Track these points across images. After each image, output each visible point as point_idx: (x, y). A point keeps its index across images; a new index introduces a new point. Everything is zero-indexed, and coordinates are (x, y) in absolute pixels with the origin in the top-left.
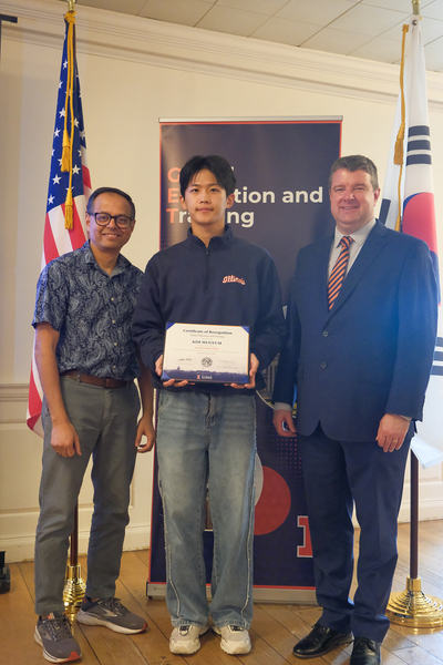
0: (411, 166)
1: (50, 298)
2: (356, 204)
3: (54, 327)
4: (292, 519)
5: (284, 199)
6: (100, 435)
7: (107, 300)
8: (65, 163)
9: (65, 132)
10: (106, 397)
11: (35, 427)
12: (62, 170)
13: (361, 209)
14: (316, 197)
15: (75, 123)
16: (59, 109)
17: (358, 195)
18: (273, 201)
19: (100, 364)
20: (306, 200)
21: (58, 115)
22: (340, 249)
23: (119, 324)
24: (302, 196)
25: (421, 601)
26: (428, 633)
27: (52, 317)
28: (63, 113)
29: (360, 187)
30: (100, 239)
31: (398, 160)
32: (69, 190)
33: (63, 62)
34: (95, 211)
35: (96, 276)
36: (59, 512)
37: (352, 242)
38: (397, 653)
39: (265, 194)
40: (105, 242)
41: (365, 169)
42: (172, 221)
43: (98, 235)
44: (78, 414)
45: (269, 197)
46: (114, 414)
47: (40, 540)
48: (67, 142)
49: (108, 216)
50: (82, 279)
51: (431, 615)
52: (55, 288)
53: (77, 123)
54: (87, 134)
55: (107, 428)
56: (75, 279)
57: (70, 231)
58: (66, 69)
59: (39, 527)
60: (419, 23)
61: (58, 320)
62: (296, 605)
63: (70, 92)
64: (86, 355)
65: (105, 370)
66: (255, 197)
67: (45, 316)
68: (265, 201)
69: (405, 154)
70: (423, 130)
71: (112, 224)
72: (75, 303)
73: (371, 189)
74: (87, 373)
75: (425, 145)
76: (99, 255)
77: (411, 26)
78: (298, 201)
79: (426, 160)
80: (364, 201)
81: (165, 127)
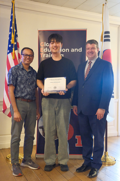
0: (105, 42)
1: (13, 78)
2: (92, 53)
3: (14, 86)
4: (74, 137)
5: (72, 51)
6: (26, 115)
7: (27, 78)
8: (12, 41)
9: (12, 33)
10: (28, 105)
11: (5, 113)
12: (12, 43)
13: (94, 54)
14: (80, 50)
15: (15, 30)
16: (10, 27)
17: (93, 50)
18: (68, 51)
19: (26, 95)
20: (77, 51)
21: (10, 28)
22: (89, 64)
23: (31, 84)
24: (76, 50)
25: (108, 157)
26: (110, 166)
27: (13, 83)
28: (12, 28)
29: (93, 48)
30: (25, 61)
31: (102, 40)
32: (14, 49)
33: (11, 14)
34: (23, 54)
35: (24, 71)
36: (16, 136)
37: (91, 63)
38: (102, 171)
39: (66, 49)
40: (26, 62)
41: (95, 43)
42: (42, 57)
43: (24, 60)
44: (21, 109)
45: (67, 50)
46: (30, 109)
47: (12, 144)
48: (13, 36)
49: (27, 55)
50: (20, 72)
51: (111, 161)
52: (13, 75)
53: (15, 31)
54: (18, 33)
55: (28, 113)
56: (19, 72)
57: (14, 60)
58: (12, 16)
59: (11, 140)
60: (107, 3)
61: (15, 84)
62: (75, 159)
63: (13, 22)
64: (22, 93)
65: (28, 97)
66: (64, 50)
67: (11, 83)
68: (66, 51)
69: (104, 39)
70: (108, 32)
71: (28, 57)
72: (19, 79)
73: (96, 48)
74: (23, 98)
75: (109, 36)
76: (24, 66)
77: (105, 4)
78: (75, 51)
79: (109, 40)
80: (95, 52)
81: (39, 31)
